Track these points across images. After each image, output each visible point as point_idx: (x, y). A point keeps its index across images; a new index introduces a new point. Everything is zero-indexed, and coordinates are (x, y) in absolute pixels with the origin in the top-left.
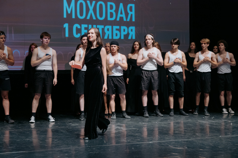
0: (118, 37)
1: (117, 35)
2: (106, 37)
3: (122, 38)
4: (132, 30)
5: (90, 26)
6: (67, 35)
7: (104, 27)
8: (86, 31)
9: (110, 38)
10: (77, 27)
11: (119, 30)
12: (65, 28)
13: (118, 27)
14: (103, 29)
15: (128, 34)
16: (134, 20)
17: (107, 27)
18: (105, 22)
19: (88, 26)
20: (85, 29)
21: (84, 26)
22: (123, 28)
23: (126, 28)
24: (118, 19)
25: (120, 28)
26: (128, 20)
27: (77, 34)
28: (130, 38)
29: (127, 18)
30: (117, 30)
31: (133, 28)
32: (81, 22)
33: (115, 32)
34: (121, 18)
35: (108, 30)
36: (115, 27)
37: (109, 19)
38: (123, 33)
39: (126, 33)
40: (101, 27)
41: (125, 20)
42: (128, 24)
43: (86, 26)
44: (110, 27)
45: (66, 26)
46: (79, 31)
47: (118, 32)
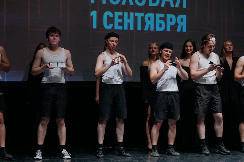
0: (162, 29)
1: (160, 25)
2: (146, 29)
3: (168, 29)
4: (182, 20)
5: (126, 14)
6: (95, 26)
7: (145, 15)
8: (120, 21)
9: (152, 29)
10: (108, 16)
11: (164, 19)
12: (92, 16)
13: (162, 15)
14: (143, 18)
15: (177, 24)
16: (185, 6)
17: (148, 15)
18: (146, 9)
19: (123, 14)
20: (120, 17)
21: (118, 14)
22: (169, 16)
23: (173, 17)
24: (163, 5)
25: (166, 16)
26: (177, 6)
27: (108, 25)
28: (179, 30)
29: (175, 4)
30: (161, 19)
31: (184, 17)
32: (113, 9)
33: (158, 21)
34: (168, 3)
35: (149, 19)
36: (159, 16)
37: (151, 4)
38: (169, 24)
39: (173, 23)
40: (139, 15)
41: (172, 5)
42: (177, 12)
43: (120, 14)
44: (151, 15)
45: (94, 14)
46: (111, 20)
47: (162, 22)
